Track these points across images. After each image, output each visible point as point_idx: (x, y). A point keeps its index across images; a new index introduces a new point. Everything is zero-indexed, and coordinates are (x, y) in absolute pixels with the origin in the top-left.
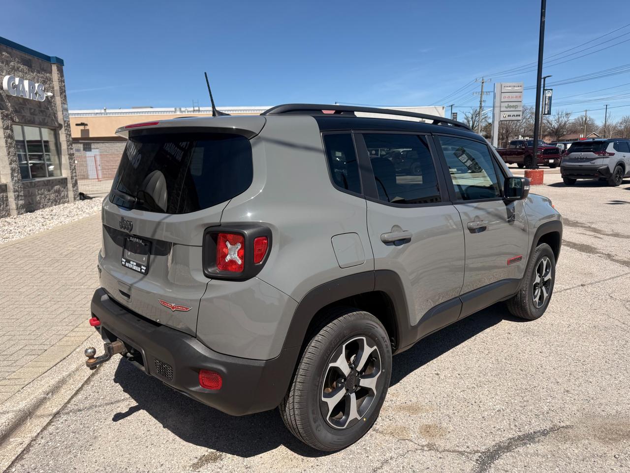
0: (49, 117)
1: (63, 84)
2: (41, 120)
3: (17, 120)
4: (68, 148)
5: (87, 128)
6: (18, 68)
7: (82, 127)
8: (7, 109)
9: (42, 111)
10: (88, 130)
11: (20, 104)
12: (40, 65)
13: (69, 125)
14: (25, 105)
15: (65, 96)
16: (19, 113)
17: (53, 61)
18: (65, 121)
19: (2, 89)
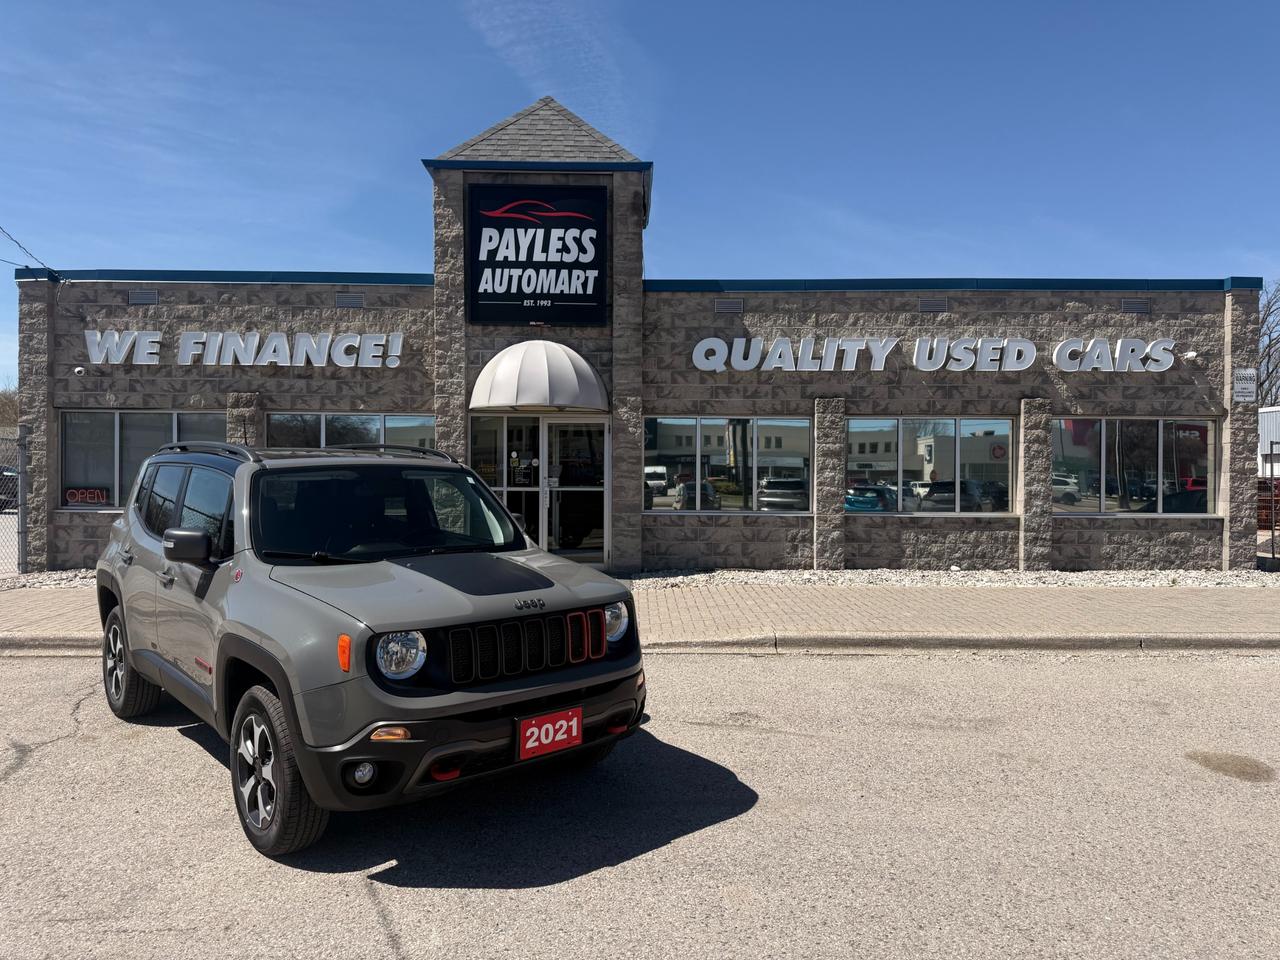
0: (1190, 397)
1: (1250, 327)
2: (1157, 405)
4: (1235, 458)
6: (1106, 322)
8: (1056, 395)
9: (1164, 390)
11: (1094, 382)
12: (1183, 303)
13: (1253, 409)
14: (1113, 383)
16: (1090, 397)
17: (1227, 286)
18: (1238, 403)
19: (1052, 363)
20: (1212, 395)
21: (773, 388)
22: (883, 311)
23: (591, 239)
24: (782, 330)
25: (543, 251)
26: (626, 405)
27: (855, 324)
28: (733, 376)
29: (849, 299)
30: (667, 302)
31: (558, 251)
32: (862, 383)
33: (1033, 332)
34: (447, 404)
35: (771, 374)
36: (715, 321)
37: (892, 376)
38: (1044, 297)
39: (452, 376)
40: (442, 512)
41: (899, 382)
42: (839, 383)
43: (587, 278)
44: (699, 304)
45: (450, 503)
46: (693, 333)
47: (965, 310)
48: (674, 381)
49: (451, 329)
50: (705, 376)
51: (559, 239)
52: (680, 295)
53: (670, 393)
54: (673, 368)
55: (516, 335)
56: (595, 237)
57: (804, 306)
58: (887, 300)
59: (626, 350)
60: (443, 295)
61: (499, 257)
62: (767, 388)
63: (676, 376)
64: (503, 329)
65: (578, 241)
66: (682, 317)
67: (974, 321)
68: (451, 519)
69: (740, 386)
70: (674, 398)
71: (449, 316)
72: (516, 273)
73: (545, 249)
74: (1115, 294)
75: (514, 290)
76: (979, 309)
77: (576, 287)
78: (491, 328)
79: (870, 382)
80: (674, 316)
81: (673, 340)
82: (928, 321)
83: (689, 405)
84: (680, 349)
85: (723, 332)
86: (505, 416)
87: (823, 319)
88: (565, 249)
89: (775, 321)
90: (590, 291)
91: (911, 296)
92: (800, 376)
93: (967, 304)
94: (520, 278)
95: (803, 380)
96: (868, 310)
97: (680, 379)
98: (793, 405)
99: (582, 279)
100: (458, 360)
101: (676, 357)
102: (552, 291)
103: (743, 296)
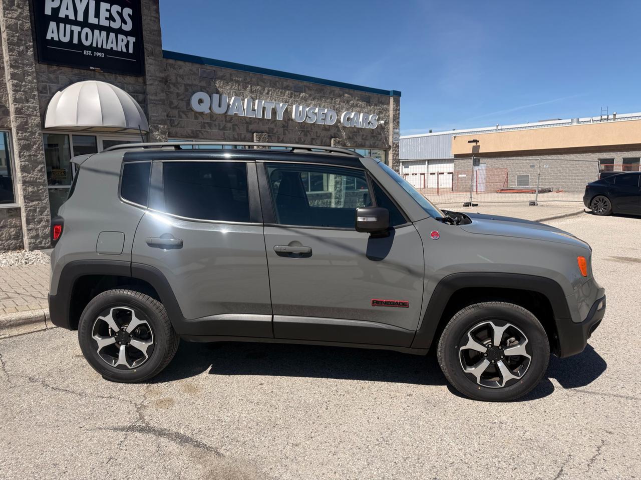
0: (380, 140)
1: (398, 112)
2: (372, 144)
3: (349, 145)
4: (393, 166)
5: (478, 144)
6: (357, 105)
7: (474, 144)
8: (342, 137)
9: (373, 137)
10: (479, 146)
11: (354, 132)
12: (379, 99)
13: (398, 146)
14: (359, 132)
15: (398, 122)
16: (352, 139)
17: (391, 94)
18: (394, 143)
19: (340, 122)
20: (386, 140)
21: (233, 125)
22: (279, 88)
23: (129, 15)
24: (235, 92)
25: (95, 17)
26: (158, 130)
27: (268, 93)
28: (213, 117)
29: (265, 79)
30: (171, 65)
31: (107, 19)
32: (272, 126)
33: (334, 107)
34: (26, 123)
35: (232, 117)
36: (200, 82)
37: (284, 123)
38: (337, 90)
39: (28, 101)
40: (30, 204)
41: (287, 127)
42: (263, 125)
43: (128, 42)
44: (191, 70)
45: (38, 198)
46: (188, 87)
47: (310, 93)
48: (180, 117)
49: (23, 64)
50: (197, 115)
51: (107, 10)
52: (180, 63)
53: (178, 124)
54: (179, 108)
55: (74, 75)
56: (131, 14)
57: (244, 80)
58: (280, 83)
59: (156, 94)
60: (13, 36)
61: (62, 14)
62: (229, 125)
63: (181, 113)
64: (65, 69)
65: (120, 14)
66: (182, 77)
67: (314, 99)
68: (38, 210)
69: (217, 123)
70: (181, 127)
71: (21, 54)
72: (77, 29)
73: (97, 15)
74: (359, 92)
75: (75, 41)
76: (315, 93)
77: (121, 47)
78: (55, 68)
79: (276, 125)
80: (177, 75)
81: (177, 91)
82: (297, 96)
83: (190, 132)
84: (182, 97)
85: (205, 89)
86: (71, 134)
87: (254, 88)
88: (111, 18)
89: (231, 87)
90: (131, 51)
91: (290, 82)
92: (245, 120)
93: (311, 89)
94: (80, 33)
95: (248, 122)
96: (273, 87)
97: (183, 115)
98: (243, 136)
99: (125, 42)
100: (32, 89)
101: (180, 102)
102: (104, 47)
103: (214, 69)
